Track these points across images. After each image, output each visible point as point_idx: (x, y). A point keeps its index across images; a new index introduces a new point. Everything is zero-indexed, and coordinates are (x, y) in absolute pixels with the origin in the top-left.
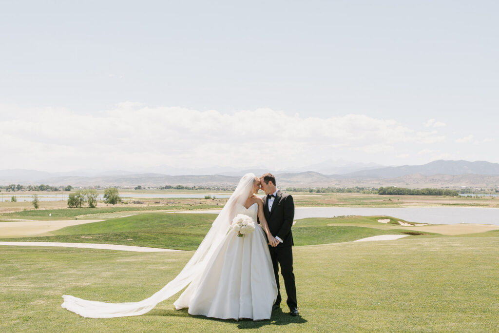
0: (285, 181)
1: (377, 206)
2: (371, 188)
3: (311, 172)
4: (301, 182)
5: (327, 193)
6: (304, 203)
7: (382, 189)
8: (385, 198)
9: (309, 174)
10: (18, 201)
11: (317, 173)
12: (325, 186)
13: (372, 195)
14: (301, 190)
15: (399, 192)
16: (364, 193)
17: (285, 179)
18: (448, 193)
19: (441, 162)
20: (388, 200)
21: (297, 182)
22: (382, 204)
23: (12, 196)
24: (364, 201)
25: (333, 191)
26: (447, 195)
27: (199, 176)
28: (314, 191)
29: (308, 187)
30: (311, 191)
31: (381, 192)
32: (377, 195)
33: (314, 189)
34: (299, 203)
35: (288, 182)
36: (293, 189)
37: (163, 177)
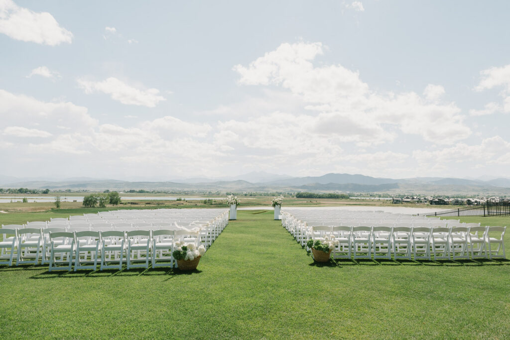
7: (298, 194)
10: (28, 202)
11: (246, 182)
15: (311, 196)
18: (343, 197)
19: (332, 175)
22: (305, 204)
23: (24, 197)
26: (343, 198)
27: (153, 183)
37: (123, 183)
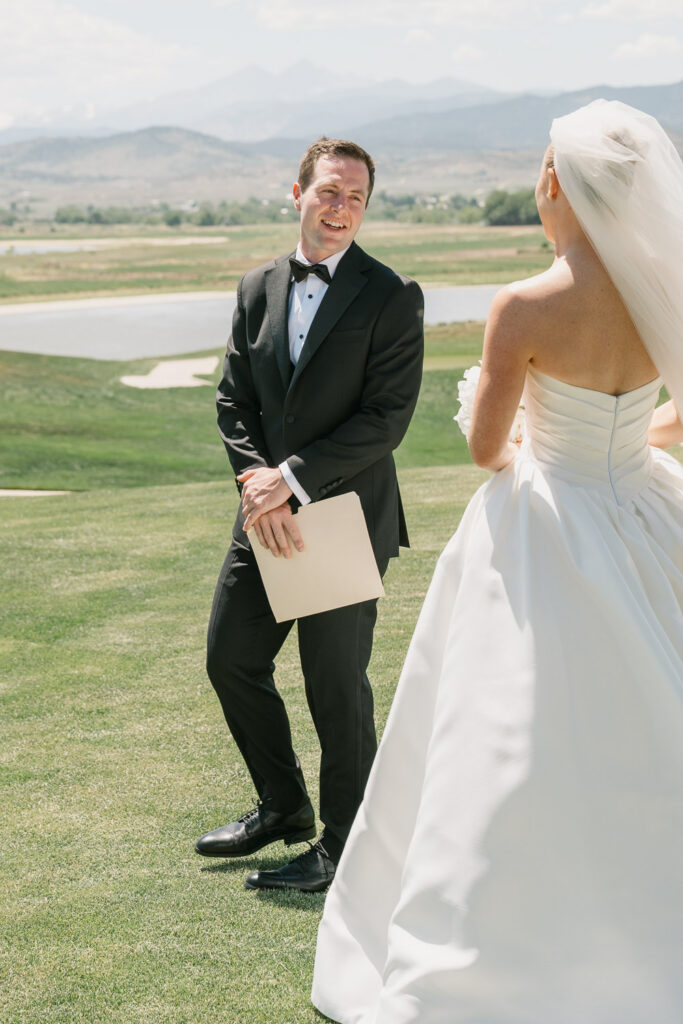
0: (43, 177)
1: (494, 276)
2: (445, 198)
3: (167, 130)
4: (117, 178)
5: (251, 228)
6: (159, 275)
7: (498, 198)
8: (521, 239)
9: (154, 139)
11: (195, 136)
12: (236, 191)
13: (453, 230)
14: (125, 219)
16: (420, 220)
17: (42, 167)
20: (536, 248)
21: (102, 178)
24: (431, 258)
25: (274, 218)
28: (189, 220)
29: (155, 202)
30: (174, 221)
31: (497, 214)
32: (480, 230)
33: (187, 207)
34: (136, 276)
35: (58, 179)
36: (86, 215)
